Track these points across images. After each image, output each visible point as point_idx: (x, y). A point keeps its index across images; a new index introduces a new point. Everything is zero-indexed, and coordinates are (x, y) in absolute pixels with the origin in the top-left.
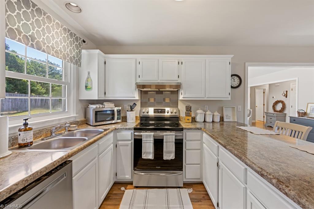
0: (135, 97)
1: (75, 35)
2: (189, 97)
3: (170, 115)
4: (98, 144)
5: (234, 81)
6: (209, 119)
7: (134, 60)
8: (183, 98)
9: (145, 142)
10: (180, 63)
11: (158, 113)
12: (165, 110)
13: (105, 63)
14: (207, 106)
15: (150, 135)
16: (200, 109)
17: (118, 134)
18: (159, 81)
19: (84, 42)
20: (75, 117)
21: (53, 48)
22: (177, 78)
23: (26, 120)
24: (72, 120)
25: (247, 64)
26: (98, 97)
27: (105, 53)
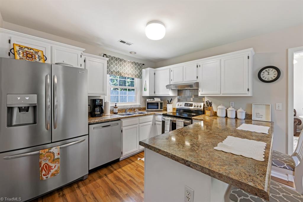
0: (169, 95)
1: (138, 63)
2: (208, 93)
3: (193, 109)
4: (139, 119)
5: (269, 74)
6: (232, 115)
7: (169, 70)
8: (201, 94)
9: (167, 123)
10: (199, 66)
11: (187, 106)
12: (192, 104)
13: (155, 74)
14: (233, 103)
15: (169, 119)
16: (221, 104)
17: (156, 117)
18: (183, 83)
19: (144, 64)
20: (140, 105)
21: (127, 73)
22: (196, 79)
23: (116, 104)
24: (138, 106)
25: (289, 50)
26: (149, 95)
27: (154, 68)
